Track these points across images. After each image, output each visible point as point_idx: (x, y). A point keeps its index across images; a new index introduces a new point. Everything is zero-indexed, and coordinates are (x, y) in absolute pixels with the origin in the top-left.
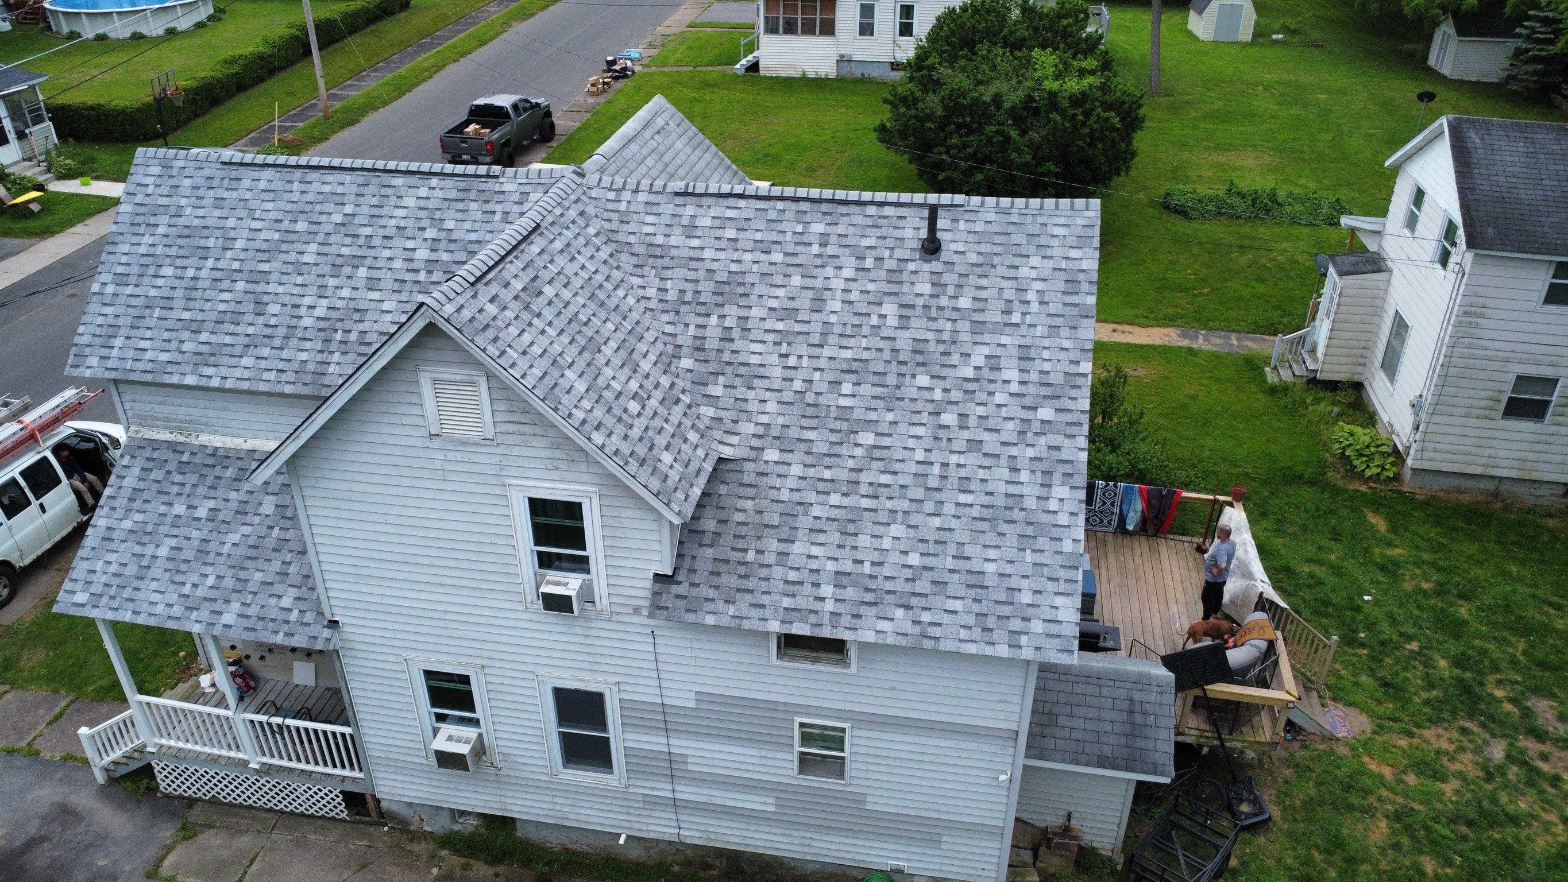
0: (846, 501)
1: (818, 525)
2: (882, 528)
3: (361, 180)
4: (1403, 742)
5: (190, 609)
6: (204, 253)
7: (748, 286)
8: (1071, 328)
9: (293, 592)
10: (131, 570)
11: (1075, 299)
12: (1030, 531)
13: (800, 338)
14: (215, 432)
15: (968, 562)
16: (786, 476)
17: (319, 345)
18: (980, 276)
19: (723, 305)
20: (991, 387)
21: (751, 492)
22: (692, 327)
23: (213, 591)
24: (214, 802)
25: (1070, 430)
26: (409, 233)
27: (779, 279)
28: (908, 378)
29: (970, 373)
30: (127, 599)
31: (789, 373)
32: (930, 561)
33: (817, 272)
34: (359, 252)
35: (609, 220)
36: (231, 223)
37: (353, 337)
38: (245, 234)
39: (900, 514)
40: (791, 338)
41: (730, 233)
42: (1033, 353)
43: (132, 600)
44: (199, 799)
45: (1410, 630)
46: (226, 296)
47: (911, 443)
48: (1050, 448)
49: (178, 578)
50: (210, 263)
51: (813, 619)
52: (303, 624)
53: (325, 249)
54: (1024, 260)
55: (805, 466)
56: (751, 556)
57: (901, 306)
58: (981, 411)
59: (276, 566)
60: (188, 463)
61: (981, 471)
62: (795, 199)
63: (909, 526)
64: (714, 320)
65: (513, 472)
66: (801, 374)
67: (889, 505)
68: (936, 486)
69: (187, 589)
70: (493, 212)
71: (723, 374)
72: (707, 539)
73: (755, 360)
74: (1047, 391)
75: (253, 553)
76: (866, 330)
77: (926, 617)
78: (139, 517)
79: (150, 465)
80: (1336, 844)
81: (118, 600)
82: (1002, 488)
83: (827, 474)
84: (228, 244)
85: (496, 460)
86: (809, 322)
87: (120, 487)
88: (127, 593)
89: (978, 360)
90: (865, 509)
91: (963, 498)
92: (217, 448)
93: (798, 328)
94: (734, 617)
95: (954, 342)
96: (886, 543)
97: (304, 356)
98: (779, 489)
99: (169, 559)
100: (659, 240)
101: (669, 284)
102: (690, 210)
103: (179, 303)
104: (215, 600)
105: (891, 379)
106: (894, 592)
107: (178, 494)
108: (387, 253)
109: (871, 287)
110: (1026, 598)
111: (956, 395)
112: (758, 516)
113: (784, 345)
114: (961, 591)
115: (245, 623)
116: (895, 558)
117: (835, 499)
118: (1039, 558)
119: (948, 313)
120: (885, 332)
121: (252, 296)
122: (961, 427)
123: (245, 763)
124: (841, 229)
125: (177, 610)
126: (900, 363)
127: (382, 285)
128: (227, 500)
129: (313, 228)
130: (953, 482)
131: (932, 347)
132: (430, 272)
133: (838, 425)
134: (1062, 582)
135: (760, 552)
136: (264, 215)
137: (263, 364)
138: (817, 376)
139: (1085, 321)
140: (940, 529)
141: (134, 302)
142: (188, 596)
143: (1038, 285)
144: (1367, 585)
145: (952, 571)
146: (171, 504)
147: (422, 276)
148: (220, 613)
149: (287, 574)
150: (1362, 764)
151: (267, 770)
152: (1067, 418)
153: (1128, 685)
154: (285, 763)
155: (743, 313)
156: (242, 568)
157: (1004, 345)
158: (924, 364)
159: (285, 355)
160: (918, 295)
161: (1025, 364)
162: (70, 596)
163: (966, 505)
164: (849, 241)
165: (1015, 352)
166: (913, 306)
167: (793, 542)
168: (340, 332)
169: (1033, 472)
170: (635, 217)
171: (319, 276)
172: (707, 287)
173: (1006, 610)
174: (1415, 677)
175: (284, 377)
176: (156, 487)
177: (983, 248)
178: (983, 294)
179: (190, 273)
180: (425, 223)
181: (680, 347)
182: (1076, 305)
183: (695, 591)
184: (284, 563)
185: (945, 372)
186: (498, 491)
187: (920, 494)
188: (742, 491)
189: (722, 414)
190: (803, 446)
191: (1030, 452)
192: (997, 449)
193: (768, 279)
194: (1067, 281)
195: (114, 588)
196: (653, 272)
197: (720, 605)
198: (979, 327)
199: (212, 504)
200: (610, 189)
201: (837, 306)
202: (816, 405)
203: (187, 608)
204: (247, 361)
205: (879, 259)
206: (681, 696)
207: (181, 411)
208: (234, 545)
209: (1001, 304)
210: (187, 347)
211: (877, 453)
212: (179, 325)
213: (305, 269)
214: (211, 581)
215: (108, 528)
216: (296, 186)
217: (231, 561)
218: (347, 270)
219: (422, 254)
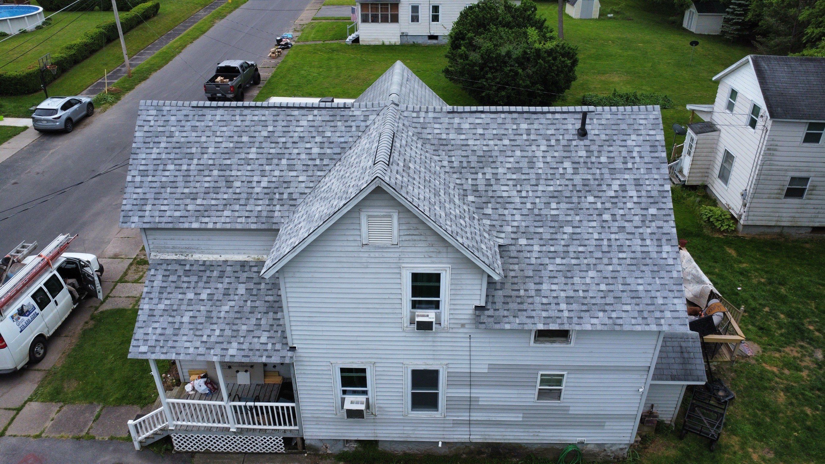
0: (564, 261)
1: (552, 274)
2: (584, 273)
3: (274, 113)
4: (777, 355)
5: (210, 349)
6: (190, 156)
7: (494, 158)
8: (657, 169)
9: (266, 334)
10: (169, 331)
11: (656, 155)
12: (656, 268)
13: (525, 182)
14: (202, 253)
15: (629, 286)
16: (532, 251)
17: (267, 202)
18: (609, 146)
19: (483, 168)
20: (624, 200)
21: (516, 261)
22: (470, 180)
23: (220, 338)
24: (207, 452)
25: (666, 218)
26: (306, 140)
27: (509, 153)
28: (583, 199)
29: (612, 194)
30: (171, 347)
31: (524, 200)
32: (611, 288)
33: (527, 148)
34: (279, 151)
35: (416, 128)
36: (204, 139)
37: (285, 196)
38: (213, 145)
39: (592, 266)
40: (521, 183)
41: (480, 131)
42: (641, 182)
43: (174, 347)
44: (199, 452)
45: (763, 302)
46: (208, 179)
47: (590, 230)
48: (658, 227)
49: (198, 333)
50: (195, 161)
51: (559, 321)
52: (275, 350)
53: (261, 151)
54: (628, 137)
55: (540, 245)
56: (522, 293)
57: (573, 163)
58: (621, 212)
59: (253, 321)
60: (190, 270)
61: (627, 241)
62: (510, 112)
63: (597, 271)
64: (480, 176)
65: (406, 260)
66: (530, 200)
67: (586, 261)
68: (607, 250)
69: (205, 338)
70: (351, 127)
71: (490, 203)
72: (498, 286)
73: (505, 194)
74: (652, 200)
75: (239, 315)
76: (558, 176)
77: (614, 315)
78: (168, 302)
79: (167, 273)
80: (765, 406)
81: (166, 348)
82: (639, 249)
83: (552, 249)
84: (204, 151)
85: (397, 255)
86: (529, 174)
87: (152, 287)
88: (170, 344)
89: (615, 187)
90: (575, 265)
91: (621, 255)
92: (205, 261)
93: (524, 177)
94: (519, 324)
95: (602, 179)
96: (588, 280)
97: (259, 208)
98: (530, 258)
99: (190, 323)
100: (444, 136)
101: (453, 159)
102: (457, 120)
103: (181, 184)
104: (222, 343)
105: (575, 200)
106: (596, 304)
107: (187, 288)
108: (296, 151)
109: (556, 154)
110: (660, 301)
111: (608, 205)
112: (522, 272)
113: (518, 186)
114: (629, 301)
115: (243, 353)
116: (594, 287)
117: (558, 261)
118: (663, 281)
119: (596, 165)
120: (568, 177)
121: (223, 178)
122: (613, 221)
123: (228, 429)
124: (536, 126)
125: (202, 350)
126: (578, 191)
127: (296, 167)
128: (217, 289)
129: (252, 140)
130: (615, 248)
131: (592, 182)
132: (322, 160)
133: (553, 224)
134: (675, 292)
135: (526, 290)
136: (222, 134)
137: (237, 214)
138: (537, 200)
139: (663, 165)
140: (613, 271)
141: (154, 185)
142: (206, 342)
143: (637, 149)
144: (737, 282)
145: (623, 291)
146: (185, 294)
147: (318, 162)
148: (227, 349)
149: (261, 325)
150: (762, 367)
151: (241, 431)
152: (663, 212)
153: (679, 340)
154: (252, 426)
155: (494, 171)
156: (233, 324)
157: (627, 179)
158: (590, 191)
159: (248, 208)
160: (580, 157)
161: (639, 188)
162: (137, 348)
163: (623, 258)
164: (541, 132)
165: (632, 182)
166: (579, 163)
167: (542, 284)
168: (277, 194)
169: (652, 240)
170: (429, 125)
171: (260, 165)
172: (473, 159)
173: (652, 308)
174: (772, 324)
175: (249, 220)
176: (173, 285)
177: (607, 132)
178: (612, 155)
179: (185, 167)
180: (314, 134)
181: (466, 190)
182: (657, 157)
183: (497, 313)
184: (257, 319)
185: (600, 194)
186: (397, 271)
187: (600, 255)
188: (511, 261)
189: (494, 223)
190: (538, 236)
191: (649, 231)
192: (633, 230)
193: (503, 153)
194: (651, 146)
195: (162, 341)
196: (444, 153)
197: (511, 319)
198: (612, 171)
199: (209, 291)
200: (413, 112)
201: (541, 165)
202: (540, 215)
203: (207, 348)
204: (226, 213)
205: (558, 140)
206: (480, 367)
207: (183, 242)
208: (226, 312)
209: (622, 160)
210: (189, 208)
211: (575, 237)
212: (183, 196)
213: (251, 162)
214: (217, 332)
215: (150, 310)
216: (238, 118)
217: (227, 321)
218: (275, 161)
219: (316, 150)
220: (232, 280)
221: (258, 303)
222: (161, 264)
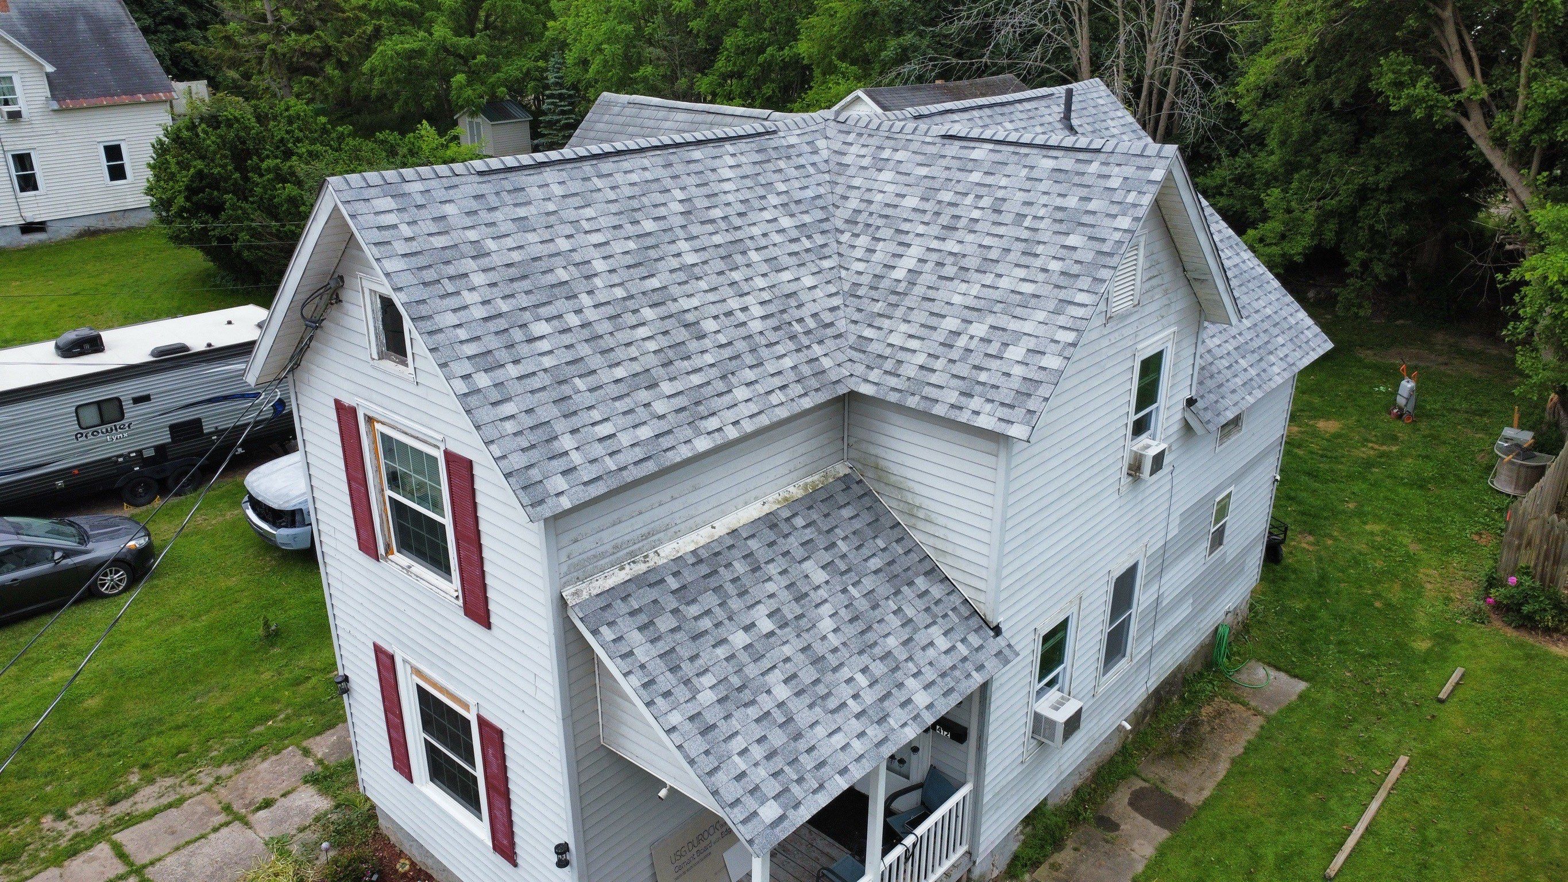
3: (659, 161)
5: (882, 721)
6: (566, 291)
9: (936, 632)
10: (778, 738)
14: (677, 535)
23: (877, 687)
26: (755, 204)
34: (729, 238)
36: (563, 244)
38: (595, 253)
43: (822, 764)
46: (642, 332)
49: (832, 703)
50: (585, 300)
52: (977, 650)
53: (697, 244)
59: (894, 620)
60: (684, 587)
69: (854, 707)
70: (804, 166)
75: (860, 625)
78: (708, 680)
79: (643, 619)
81: (808, 776)
84: (585, 270)
85: (1134, 328)
87: (642, 667)
88: (808, 762)
92: (694, 552)
97: (788, 362)
99: (797, 694)
103: (596, 362)
104: (889, 694)
107: (716, 626)
108: (756, 231)
115: (937, 691)
121: (673, 320)
125: (875, 733)
127: (783, 262)
128: (772, 596)
129: (663, 225)
132: (809, 237)
136: (594, 225)
137: (760, 388)
141: (536, 383)
146: (723, 641)
147: (807, 244)
148: (909, 701)
149: (912, 620)
156: (871, 646)
159: (771, 367)
162: (755, 821)
168: (795, 324)
171: (718, 274)
176: (682, 636)
179: (573, 320)
180: (761, 192)
183: (1207, 401)
184: (895, 613)
195: (787, 769)
199: (762, 610)
204: (741, 393)
206: (1174, 525)
208: (835, 631)
212: (622, 388)
213: (697, 270)
214: (862, 680)
215: (691, 719)
216: (598, 183)
217: (855, 647)
218: (739, 259)
219: (786, 222)
220: (782, 563)
221: (868, 583)
222: (609, 606)
